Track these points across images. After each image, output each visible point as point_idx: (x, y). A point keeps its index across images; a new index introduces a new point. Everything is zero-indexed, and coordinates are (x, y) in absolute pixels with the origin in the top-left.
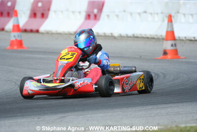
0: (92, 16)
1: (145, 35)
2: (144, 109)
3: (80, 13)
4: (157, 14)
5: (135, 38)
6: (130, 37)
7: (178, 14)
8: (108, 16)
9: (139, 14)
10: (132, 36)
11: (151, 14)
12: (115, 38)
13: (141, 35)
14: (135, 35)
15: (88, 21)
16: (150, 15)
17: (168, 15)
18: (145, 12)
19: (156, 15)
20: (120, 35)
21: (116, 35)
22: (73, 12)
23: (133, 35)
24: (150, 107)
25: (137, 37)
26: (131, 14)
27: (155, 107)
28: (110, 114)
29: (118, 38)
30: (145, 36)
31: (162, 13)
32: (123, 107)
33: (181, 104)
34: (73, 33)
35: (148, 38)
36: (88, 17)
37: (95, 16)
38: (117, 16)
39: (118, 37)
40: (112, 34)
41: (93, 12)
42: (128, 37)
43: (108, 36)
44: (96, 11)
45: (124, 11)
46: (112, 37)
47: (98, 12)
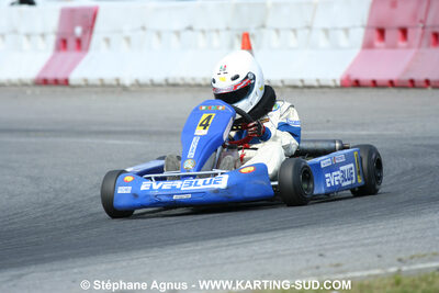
0: (71, 44)
1: (193, 79)
2: (199, 248)
3: (43, 36)
4: (217, 31)
5: (171, 86)
6: (160, 85)
7: (263, 30)
8: (107, 40)
9: (178, 33)
10: (164, 83)
11: (203, 32)
12: (125, 88)
13: (183, 79)
14: (171, 81)
15: (62, 55)
16: (200, 35)
17: (241, 34)
18: (190, 28)
19: (214, 35)
20: (137, 81)
21: (127, 81)
22: (28, 36)
23: (166, 80)
24: (212, 243)
25: (175, 85)
26: (159, 34)
27: (224, 242)
28: (124, 264)
29: (133, 89)
30: (192, 82)
31: (228, 29)
32: (152, 247)
33: (280, 234)
34: (29, 82)
35: (199, 86)
36: (63, 44)
37: (79, 42)
38: (128, 39)
39: (133, 85)
40: (117, 80)
41: (73, 33)
42: (154, 85)
43: (111, 86)
44: (78, 31)
45: (144, 28)
46: (118, 88)
47: (84, 32)
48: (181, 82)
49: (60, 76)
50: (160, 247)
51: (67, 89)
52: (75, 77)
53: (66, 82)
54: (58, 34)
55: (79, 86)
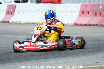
0: (10, 13)
2: (37, 61)
3: (3, 11)
4: (44, 11)
8: (18, 13)
9: (35, 11)
10: (31, 23)
11: (41, 11)
12: (22, 24)
14: (33, 23)
15: (8, 16)
18: (38, 10)
21: (23, 22)
26: (31, 11)
32: (26, 61)
36: (8, 13)
37: (12, 13)
38: (23, 12)
39: (24, 23)
40: (20, 22)
41: (10, 11)
42: (29, 23)
44: (11, 10)
45: (27, 10)
46: (20, 24)
47: (13, 10)
48: (35, 23)
49: (7, 21)
50: (28, 61)
51: (8, 24)
52: (11, 21)
53: (8, 22)
54: (7, 11)
55: (11, 23)
